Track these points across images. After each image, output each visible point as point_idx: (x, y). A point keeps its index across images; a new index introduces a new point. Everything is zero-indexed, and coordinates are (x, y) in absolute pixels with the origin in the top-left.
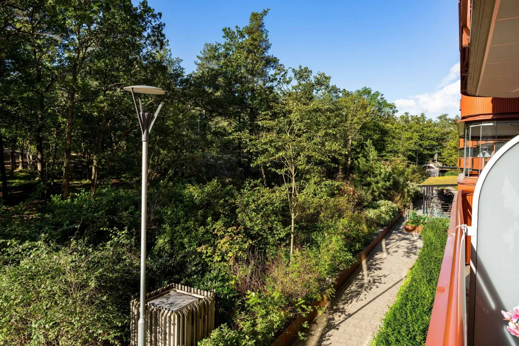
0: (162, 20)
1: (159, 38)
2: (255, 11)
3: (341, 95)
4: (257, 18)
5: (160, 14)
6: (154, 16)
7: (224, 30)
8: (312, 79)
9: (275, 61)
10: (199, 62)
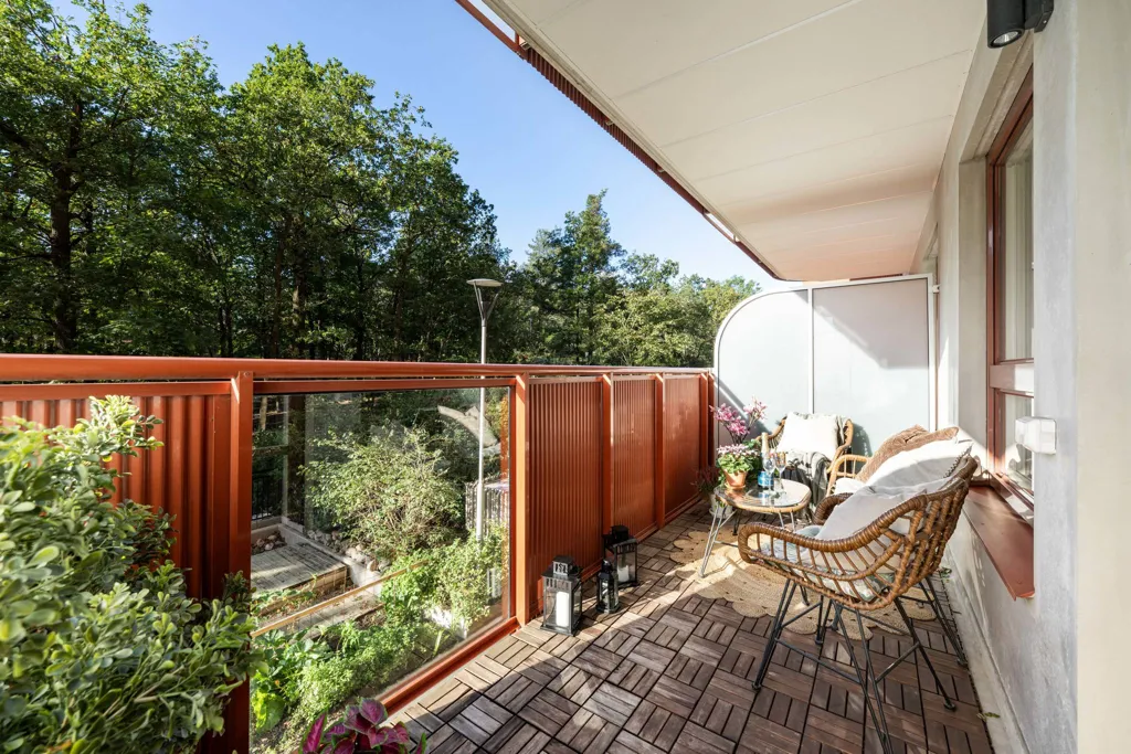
0: (494, 212)
1: (489, 228)
2: (592, 193)
3: (704, 285)
4: (594, 202)
5: (492, 206)
6: (485, 208)
7: (567, 216)
8: (659, 268)
9: (617, 247)
10: (531, 251)
